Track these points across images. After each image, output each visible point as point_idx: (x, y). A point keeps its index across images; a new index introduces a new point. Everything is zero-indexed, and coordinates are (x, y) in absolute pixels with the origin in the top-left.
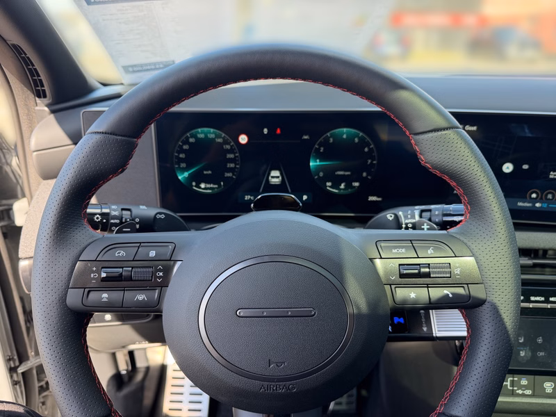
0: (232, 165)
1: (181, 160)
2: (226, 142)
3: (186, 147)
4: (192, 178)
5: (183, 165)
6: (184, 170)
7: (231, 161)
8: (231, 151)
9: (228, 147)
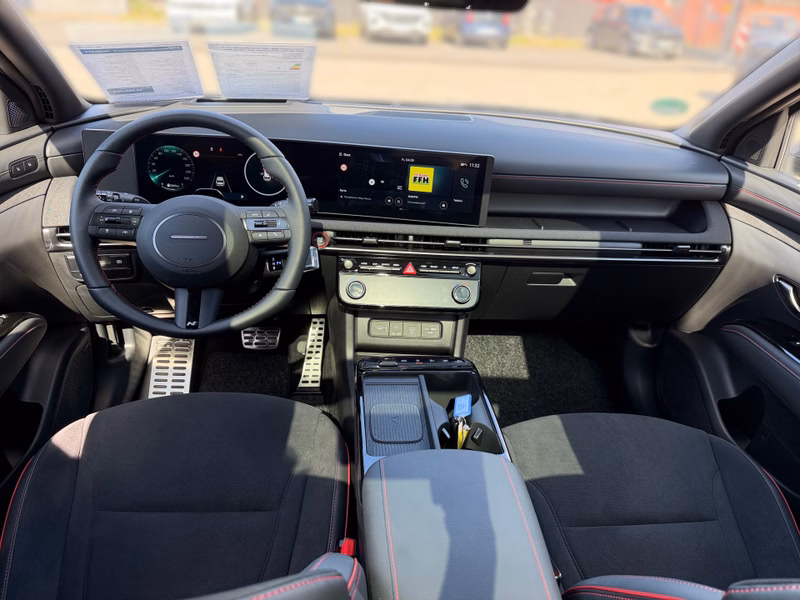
0: (189, 172)
1: (153, 167)
2: (184, 155)
3: (156, 158)
4: (161, 179)
5: (154, 170)
6: (155, 174)
7: (188, 169)
8: (188, 162)
9: (185, 159)
